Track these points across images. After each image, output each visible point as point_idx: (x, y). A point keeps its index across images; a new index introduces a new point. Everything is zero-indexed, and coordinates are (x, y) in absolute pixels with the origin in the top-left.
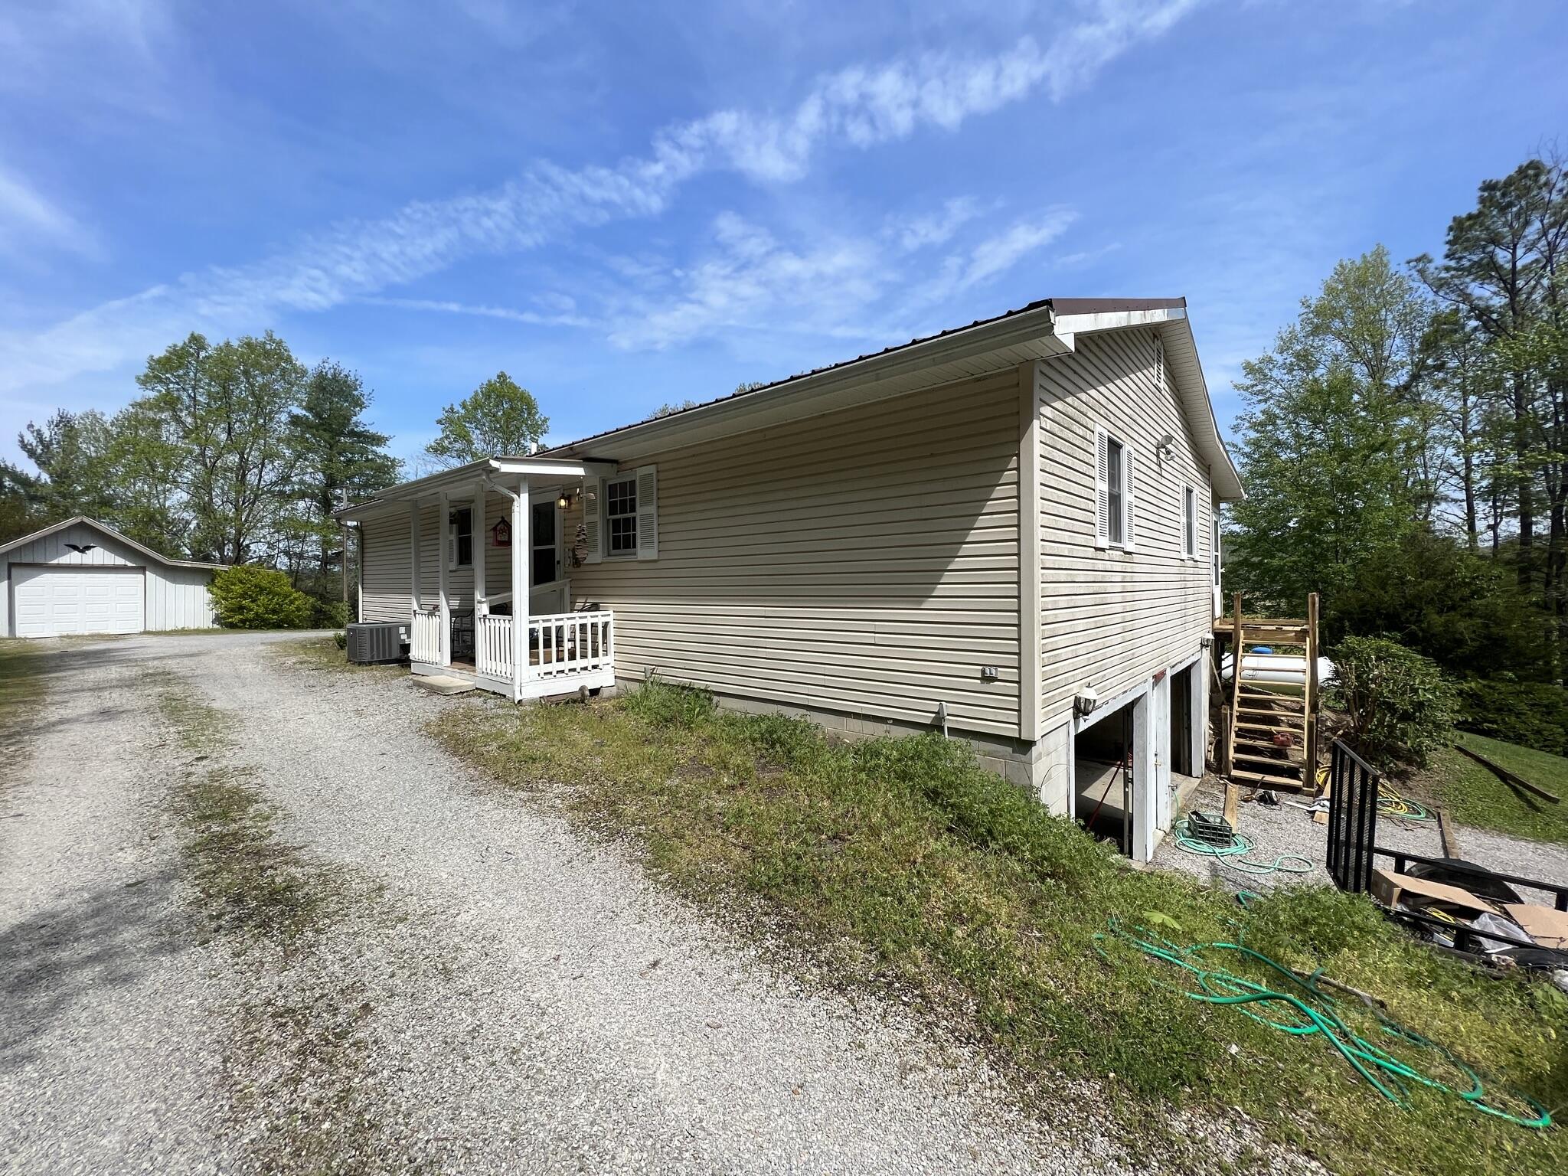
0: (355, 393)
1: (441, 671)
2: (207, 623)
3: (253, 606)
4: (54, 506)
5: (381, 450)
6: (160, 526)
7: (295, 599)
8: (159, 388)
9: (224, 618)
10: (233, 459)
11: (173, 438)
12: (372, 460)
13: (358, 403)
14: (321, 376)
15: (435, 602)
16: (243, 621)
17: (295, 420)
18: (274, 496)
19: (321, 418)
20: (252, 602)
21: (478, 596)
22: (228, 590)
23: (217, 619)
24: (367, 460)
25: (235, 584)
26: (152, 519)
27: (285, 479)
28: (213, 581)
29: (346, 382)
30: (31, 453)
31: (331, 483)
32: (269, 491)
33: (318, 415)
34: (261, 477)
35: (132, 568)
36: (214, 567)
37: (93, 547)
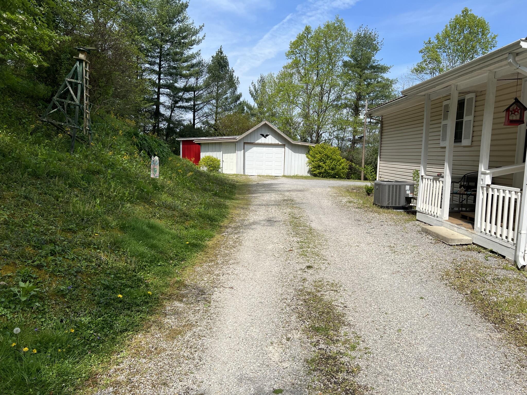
0: (374, 42)
1: (441, 223)
2: (306, 174)
3: (324, 165)
4: (258, 118)
5: (386, 75)
6: (290, 126)
7: (342, 163)
8: (293, 57)
9: (312, 171)
10: (318, 89)
11: (297, 81)
12: (380, 81)
13: (376, 49)
14: (359, 36)
15: (440, 171)
16: (320, 173)
17: (345, 64)
18: (333, 107)
19: (357, 61)
20: (324, 163)
21: (482, 168)
22: (314, 157)
23: (309, 171)
24: (378, 82)
25: (317, 154)
26: (288, 122)
27: (339, 98)
28: (309, 152)
29: (370, 37)
30: (252, 95)
31: (360, 97)
32: (332, 105)
33: (355, 60)
34: (329, 97)
35: (281, 145)
36: (309, 145)
37: (269, 135)
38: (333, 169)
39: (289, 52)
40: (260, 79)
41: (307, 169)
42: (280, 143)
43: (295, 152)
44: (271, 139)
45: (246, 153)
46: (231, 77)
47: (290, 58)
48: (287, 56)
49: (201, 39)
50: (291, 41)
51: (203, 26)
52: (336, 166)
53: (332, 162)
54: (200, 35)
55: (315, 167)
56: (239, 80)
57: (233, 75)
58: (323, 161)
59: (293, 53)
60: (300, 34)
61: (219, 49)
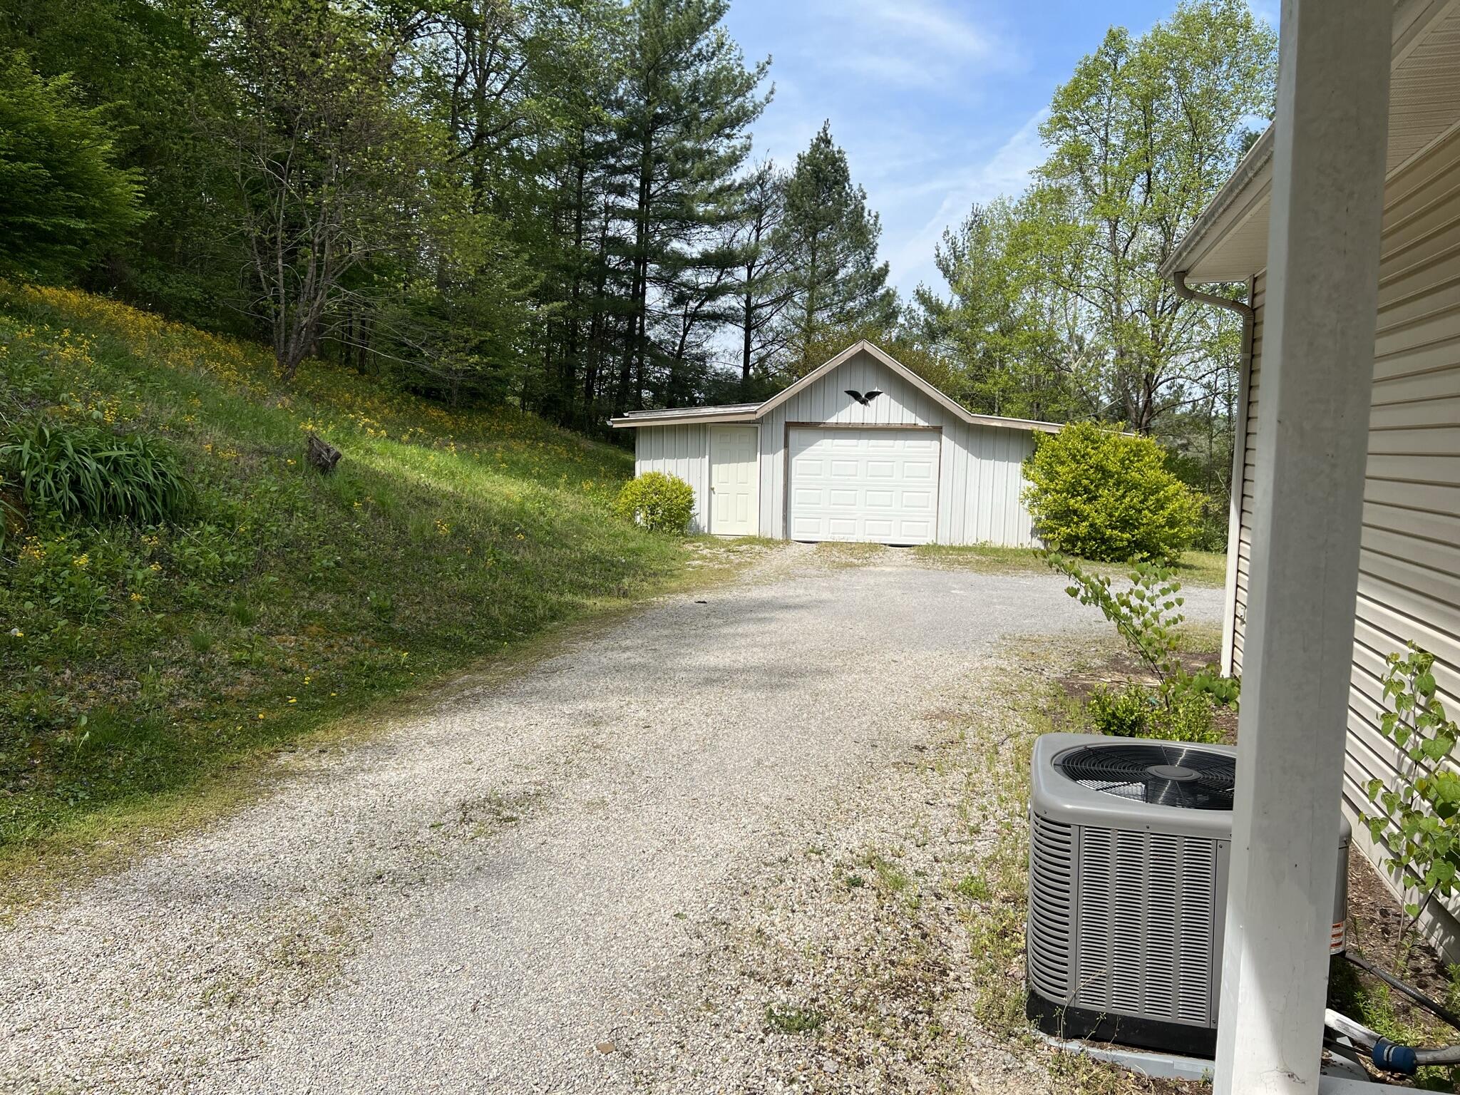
2: (1026, 539)
7: (1168, 499)
8: (1065, 137)
9: (1047, 530)
16: (1073, 541)
20: (1088, 500)
22: (1052, 475)
23: (1038, 530)
25: (1063, 463)
28: (1033, 454)
35: (924, 430)
36: (1035, 427)
37: (880, 393)
38: (1125, 524)
39: (1050, 122)
40: (971, 218)
41: (1028, 522)
42: (922, 423)
43: (979, 455)
44: (887, 409)
45: (796, 462)
46: (859, 213)
47: (1054, 140)
48: (1048, 137)
49: (761, 103)
50: (1059, 88)
51: (768, 63)
52: (1140, 511)
53: (1124, 496)
54: (758, 93)
55: (1055, 516)
56: (880, 222)
57: (863, 208)
58: (1086, 490)
59: (1062, 122)
60: (1087, 58)
61: (821, 130)
